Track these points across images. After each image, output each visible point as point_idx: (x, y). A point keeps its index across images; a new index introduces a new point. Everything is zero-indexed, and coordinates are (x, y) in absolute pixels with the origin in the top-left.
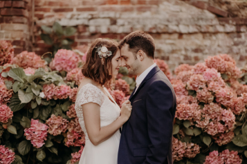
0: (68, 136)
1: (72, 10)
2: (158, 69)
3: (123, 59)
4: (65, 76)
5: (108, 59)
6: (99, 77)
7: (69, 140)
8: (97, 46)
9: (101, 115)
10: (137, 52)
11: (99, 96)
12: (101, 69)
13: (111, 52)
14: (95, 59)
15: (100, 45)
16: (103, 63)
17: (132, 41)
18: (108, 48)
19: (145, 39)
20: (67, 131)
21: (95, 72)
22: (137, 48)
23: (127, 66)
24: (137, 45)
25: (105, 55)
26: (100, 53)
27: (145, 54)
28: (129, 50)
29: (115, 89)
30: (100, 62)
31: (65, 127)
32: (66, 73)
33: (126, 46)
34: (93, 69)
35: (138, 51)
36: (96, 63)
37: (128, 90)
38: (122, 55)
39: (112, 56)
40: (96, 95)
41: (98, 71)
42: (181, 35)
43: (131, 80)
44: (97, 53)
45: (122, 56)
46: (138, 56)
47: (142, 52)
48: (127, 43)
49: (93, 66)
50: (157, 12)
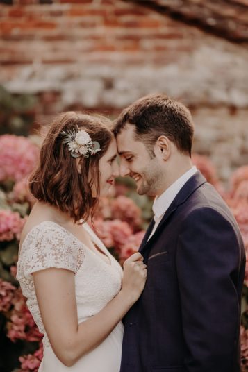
0: (14, 318)
1: (30, 62)
2: (202, 179)
3: (123, 160)
4: (11, 189)
5: (92, 160)
6: (70, 202)
7: (16, 328)
8: (65, 129)
9: (79, 293)
10: (154, 141)
11: (70, 250)
12: (75, 184)
13: (97, 144)
14: (61, 160)
15: (72, 127)
16: (79, 168)
17: (143, 116)
18: (91, 136)
19: (172, 110)
20: (12, 307)
21: (62, 189)
22: (154, 132)
23: (132, 174)
24: (154, 125)
25: (84, 151)
26: (72, 146)
27: (172, 147)
28: (137, 139)
29: (111, 219)
30: (72, 166)
31: (7, 299)
32: (14, 183)
33: (130, 129)
34: (57, 185)
35: (157, 138)
36: (64, 168)
37: (138, 221)
38: (121, 149)
39: (100, 154)
40: (63, 250)
41: (68, 188)
42: (233, 109)
43: (143, 199)
44: (66, 146)
45: (121, 154)
46: (157, 150)
47: (165, 139)
48: (131, 122)
49: (57, 176)
50: (190, 67)
